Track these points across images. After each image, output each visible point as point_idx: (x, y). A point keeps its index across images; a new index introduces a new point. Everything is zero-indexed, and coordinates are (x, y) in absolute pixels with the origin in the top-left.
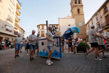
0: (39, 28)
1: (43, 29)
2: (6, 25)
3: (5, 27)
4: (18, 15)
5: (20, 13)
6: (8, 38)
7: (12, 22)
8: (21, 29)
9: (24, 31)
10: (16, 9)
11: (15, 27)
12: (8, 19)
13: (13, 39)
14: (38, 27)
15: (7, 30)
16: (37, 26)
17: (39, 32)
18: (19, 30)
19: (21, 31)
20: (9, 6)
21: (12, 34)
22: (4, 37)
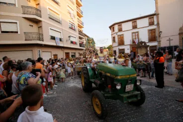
0: (114, 31)
1: (120, 30)
2: (69, 37)
4: (80, 17)
5: (82, 13)
6: (75, 53)
7: (75, 30)
8: (86, 37)
10: (76, 8)
11: (80, 35)
12: (70, 28)
14: (112, 28)
15: (72, 42)
16: (110, 27)
17: (114, 38)
20: (68, 8)
21: (78, 47)
22: (71, 52)
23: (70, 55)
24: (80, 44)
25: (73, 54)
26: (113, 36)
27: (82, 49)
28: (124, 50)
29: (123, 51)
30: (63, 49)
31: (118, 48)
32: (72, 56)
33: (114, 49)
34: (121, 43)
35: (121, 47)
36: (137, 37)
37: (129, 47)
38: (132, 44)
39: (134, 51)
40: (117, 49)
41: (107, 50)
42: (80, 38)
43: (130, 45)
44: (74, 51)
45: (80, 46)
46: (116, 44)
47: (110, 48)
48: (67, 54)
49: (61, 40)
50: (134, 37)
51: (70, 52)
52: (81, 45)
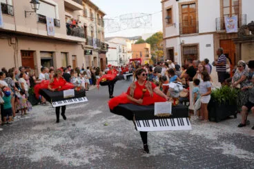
3: (35, 9)
6: (51, 53)
8: (87, 8)
9: (103, 14)
13: (66, 53)
15: (43, 20)
17: (169, 10)
18: (81, 12)
19: (88, 15)
21: (61, 34)
22: (39, 50)
23: (38, 57)
24: (68, 26)
25: (47, 56)
26: (167, 5)
27: (75, 43)
28: (196, 46)
29: (192, 51)
30: (14, 41)
31: (179, 41)
32: (44, 61)
33: (169, 44)
34: (190, 27)
35: (189, 40)
36: (233, 12)
37: (210, 39)
38: (219, 30)
39: (225, 51)
40: (176, 45)
41: (148, 46)
42: (69, 8)
43: (214, 33)
44: (49, 47)
45: (69, 33)
46: (175, 30)
47: (155, 40)
48: (28, 56)
49: (5, 9)
50: (227, 11)
51: (38, 48)
52: (71, 29)
